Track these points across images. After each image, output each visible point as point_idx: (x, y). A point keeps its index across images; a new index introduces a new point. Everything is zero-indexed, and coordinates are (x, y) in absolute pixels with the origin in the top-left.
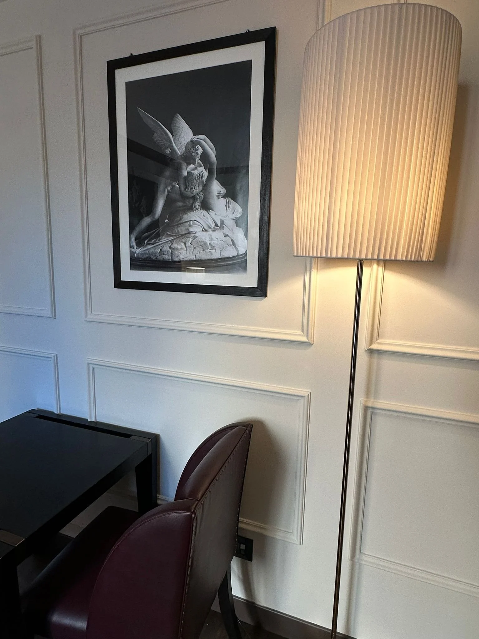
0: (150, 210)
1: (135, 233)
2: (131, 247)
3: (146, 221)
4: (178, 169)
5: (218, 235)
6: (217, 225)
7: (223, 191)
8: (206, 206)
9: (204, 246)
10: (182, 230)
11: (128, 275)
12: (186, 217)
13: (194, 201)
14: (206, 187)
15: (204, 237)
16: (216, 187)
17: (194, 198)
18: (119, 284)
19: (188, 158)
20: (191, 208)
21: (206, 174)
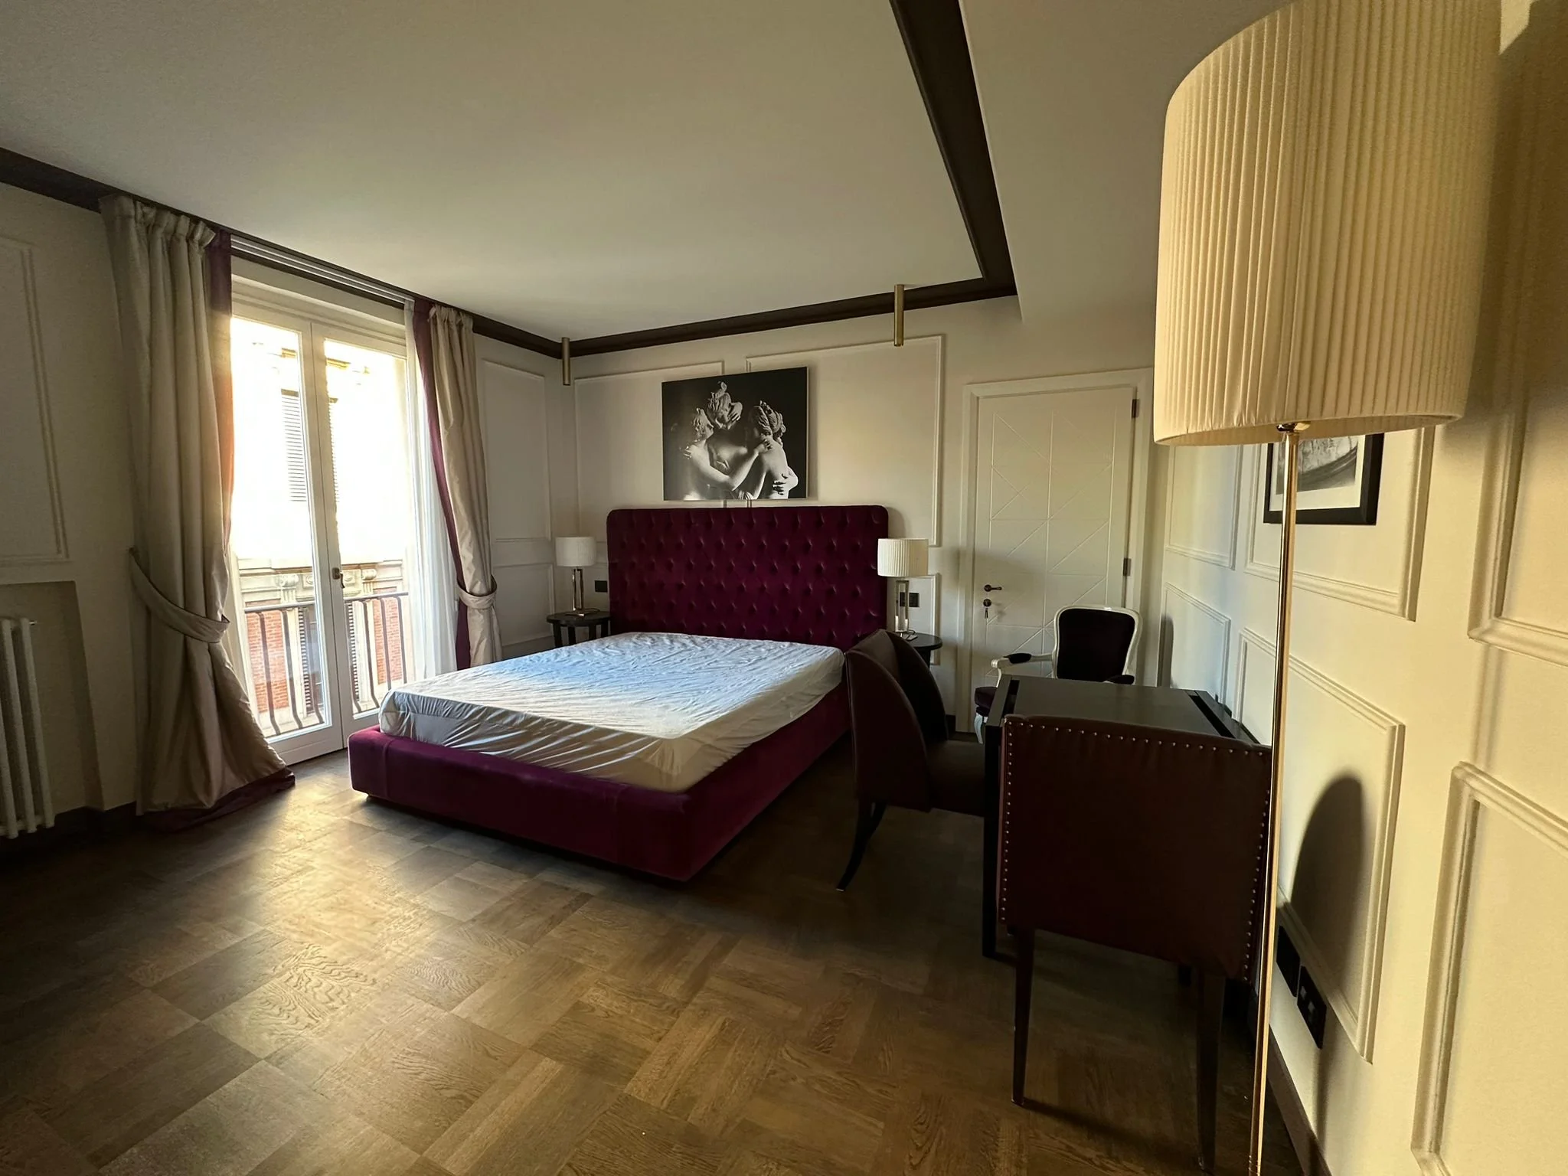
11: (1275, 502)
18: (1267, 514)
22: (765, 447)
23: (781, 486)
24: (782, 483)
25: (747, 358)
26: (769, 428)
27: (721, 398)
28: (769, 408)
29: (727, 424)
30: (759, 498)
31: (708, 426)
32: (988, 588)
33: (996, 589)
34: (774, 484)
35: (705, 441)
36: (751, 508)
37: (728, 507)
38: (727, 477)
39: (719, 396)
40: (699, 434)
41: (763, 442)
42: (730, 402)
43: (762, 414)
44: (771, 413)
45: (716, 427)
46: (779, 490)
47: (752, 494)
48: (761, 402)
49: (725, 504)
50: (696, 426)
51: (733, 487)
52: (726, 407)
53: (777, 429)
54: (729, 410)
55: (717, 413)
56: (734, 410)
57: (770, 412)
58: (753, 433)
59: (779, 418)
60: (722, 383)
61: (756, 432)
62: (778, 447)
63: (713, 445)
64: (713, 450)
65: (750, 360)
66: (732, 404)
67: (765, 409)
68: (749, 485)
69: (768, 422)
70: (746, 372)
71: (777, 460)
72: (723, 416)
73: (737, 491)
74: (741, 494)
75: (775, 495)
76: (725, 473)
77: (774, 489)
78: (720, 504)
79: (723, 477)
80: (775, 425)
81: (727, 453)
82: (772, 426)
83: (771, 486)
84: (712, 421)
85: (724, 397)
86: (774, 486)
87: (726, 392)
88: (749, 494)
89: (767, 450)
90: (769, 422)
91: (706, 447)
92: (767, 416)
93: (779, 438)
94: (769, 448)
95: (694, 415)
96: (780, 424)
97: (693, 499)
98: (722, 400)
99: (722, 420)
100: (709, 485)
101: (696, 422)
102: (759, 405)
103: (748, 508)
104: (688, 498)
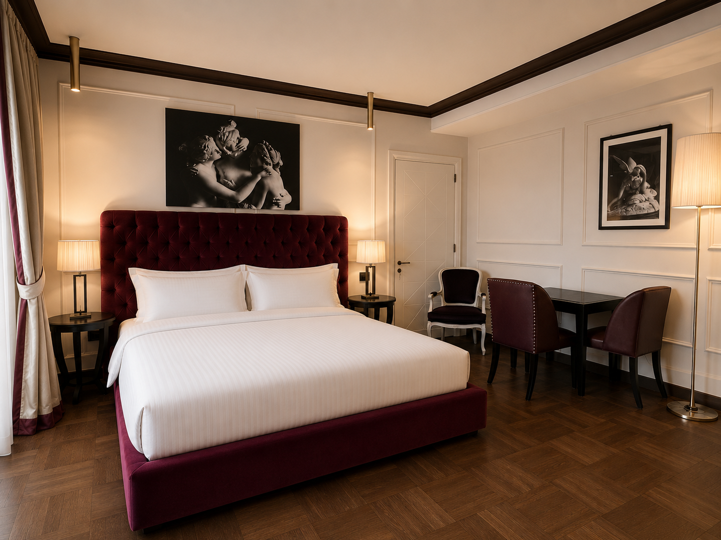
0: (618, 195)
1: (610, 205)
2: (608, 211)
3: (615, 200)
4: (631, 178)
5: (647, 203)
6: (646, 200)
7: (649, 186)
8: (642, 192)
9: (640, 209)
10: (631, 203)
11: (605, 223)
12: (633, 197)
13: (636, 191)
14: (642, 184)
15: (641, 205)
16: (646, 184)
17: (637, 189)
18: (601, 228)
19: (634, 174)
20: (635, 194)
21: (642, 180)
22: (266, 174)
24: (280, 200)
26: (270, 160)
27: (230, 132)
29: (234, 152)
30: (261, 209)
31: (216, 150)
35: (212, 162)
38: (234, 192)
39: (228, 131)
40: (207, 156)
41: (264, 169)
42: (238, 136)
43: (264, 150)
45: (224, 153)
46: (278, 204)
48: (265, 142)
50: (204, 149)
51: (239, 200)
54: (237, 142)
55: (225, 142)
57: (271, 150)
60: (233, 122)
62: (276, 174)
63: (220, 166)
64: (220, 170)
66: (241, 138)
67: (267, 147)
68: (252, 200)
71: (276, 183)
72: (231, 145)
73: (243, 203)
75: (275, 208)
76: (231, 189)
77: (273, 203)
79: (229, 192)
80: (274, 159)
81: (233, 174)
83: (271, 201)
84: (221, 147)
86: (274, 201)
87: (235, 128)
88: (254, 205)
90: (270, 156)
91: (214, 166)
92: (269, 152)
93: (278, 169)
94: (269, 175)
95: (203, 140)
96: (278, 158)
97: (200, 207)
100: (216, 197)
101: (205, 145)
102: (262, 143)
104: (196, 205)
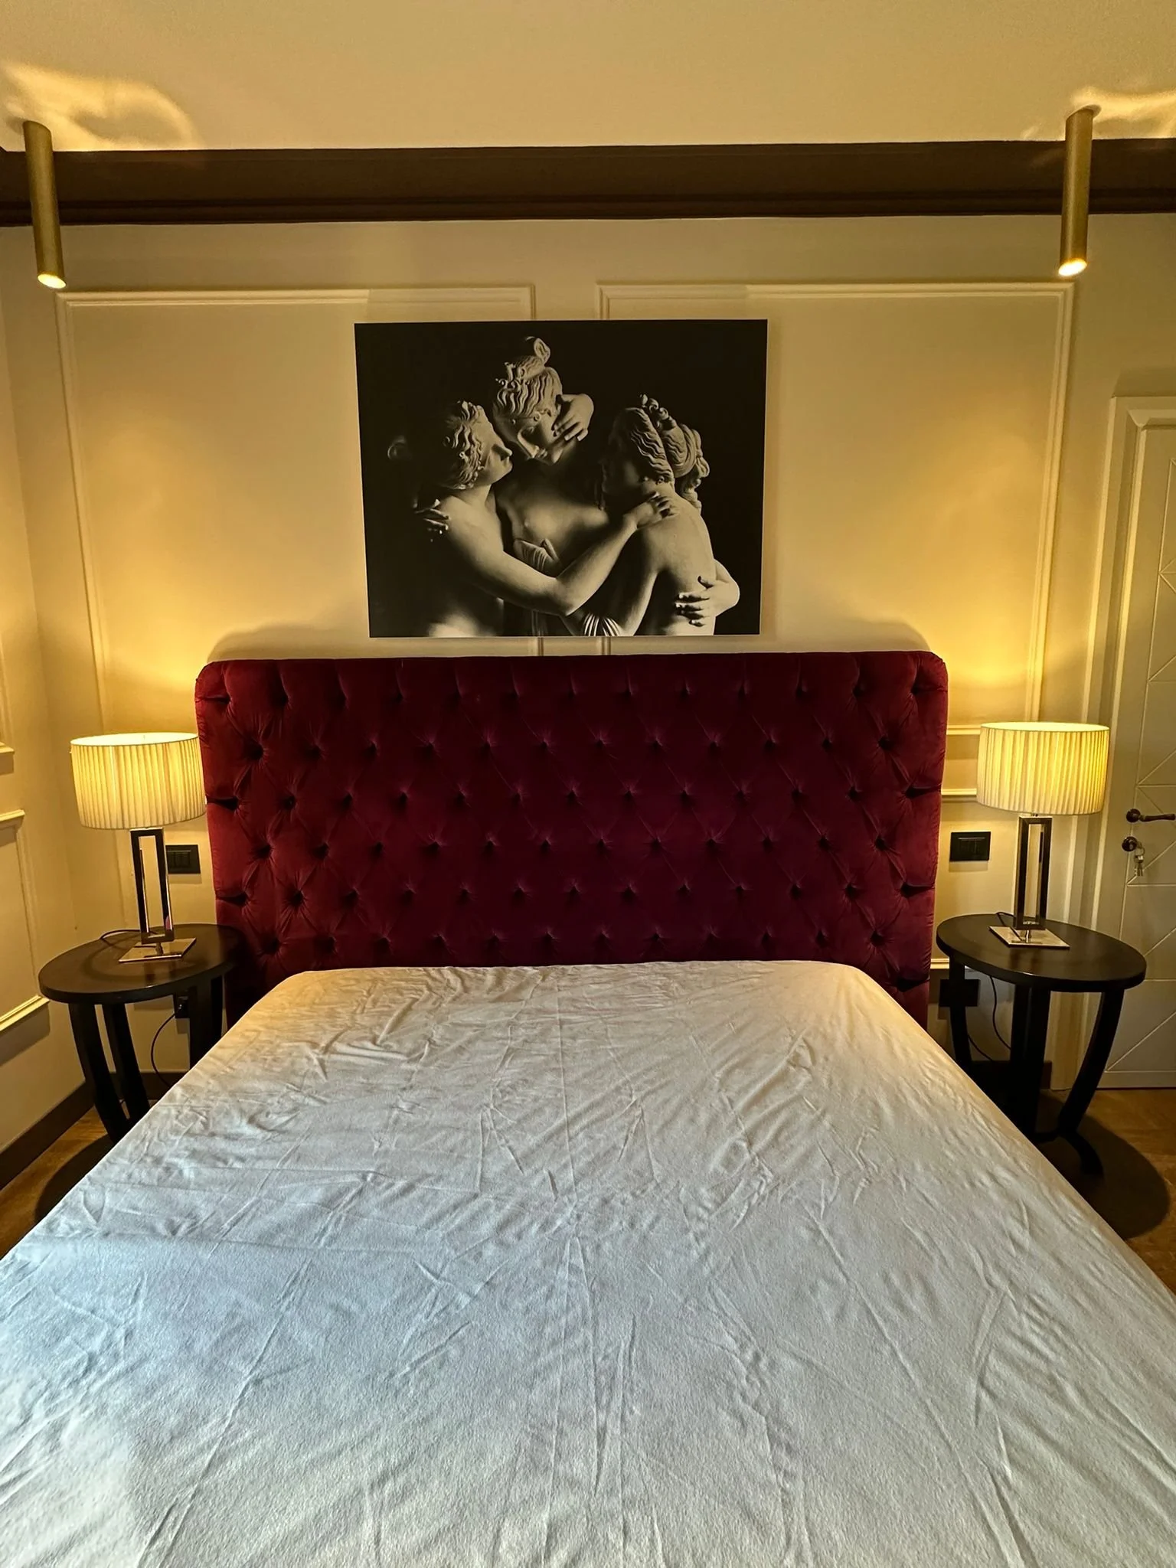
22: (655, 511)
23: (695, 605)
24: (699, 599)
25: (600, 283)
26: (665, 465)
27: (534, 379)
28: (667, 416)
29: (550, 448)
30: (636, 634)
31: (496, 449)
32: (1133, 816)
33: (1149, 819)
34: (678, 599)
35: (486, 489)
36: (610, 657)
37: (546, 654)
38: (554, 579)
39: (527, 376)
40: (469, 470)
41: (648, 497)
42: (559, 390)
43: (648, 430)
44: (671, 427)
45: (518, 456)
46: (692, 615)
47: (621, 621)
48: (645, 399)
49: (541, 648)
50: (460, 448)
51: (570, 606)
52: (548, 403)
53: (685, 465)
54: (556, 412)
55: (521, 419)
56: (570, 414)
57: (667, 425)
58: (621, 474)
59: (692, 441)
60: (538, 343)
61: (631, 474)
62: (688, 511)
63: (512, 500)
64: (512, 514)
65: (610, 291)
66: (567, 398)
67: (654, 416)
68: (612, 601)
69: (661, 450)
70: (598, 318)
71: (686, 543)
72: (538, 427)
73: (581, 616)
74: (591, 623)
75: (682, 627)
76: (547, 570)
77: (679, 611)
78: (528, 646)
79: (538, 581)
80: (681, 457)
81: (549, 522)
82: (672, 461)
83: (671, 604)
84: (512, 440)
85: (541, 377)
86: (678, 605)
87: (546, 365)
88: (612, 624)
89: (659, 518)
90: (666, 448)
91: (493, 501)
92: (661, 435)
93: (692, 493)
94: (665, 513)
95: (455, 419)
96: (693, 456)
97: (457, 638)
98: (536, 386)
99: (536, 437)
100: (501, 601)
101: (462, 436)
102: (640, 407)
103: (603, 657)
104: (441, 631)
